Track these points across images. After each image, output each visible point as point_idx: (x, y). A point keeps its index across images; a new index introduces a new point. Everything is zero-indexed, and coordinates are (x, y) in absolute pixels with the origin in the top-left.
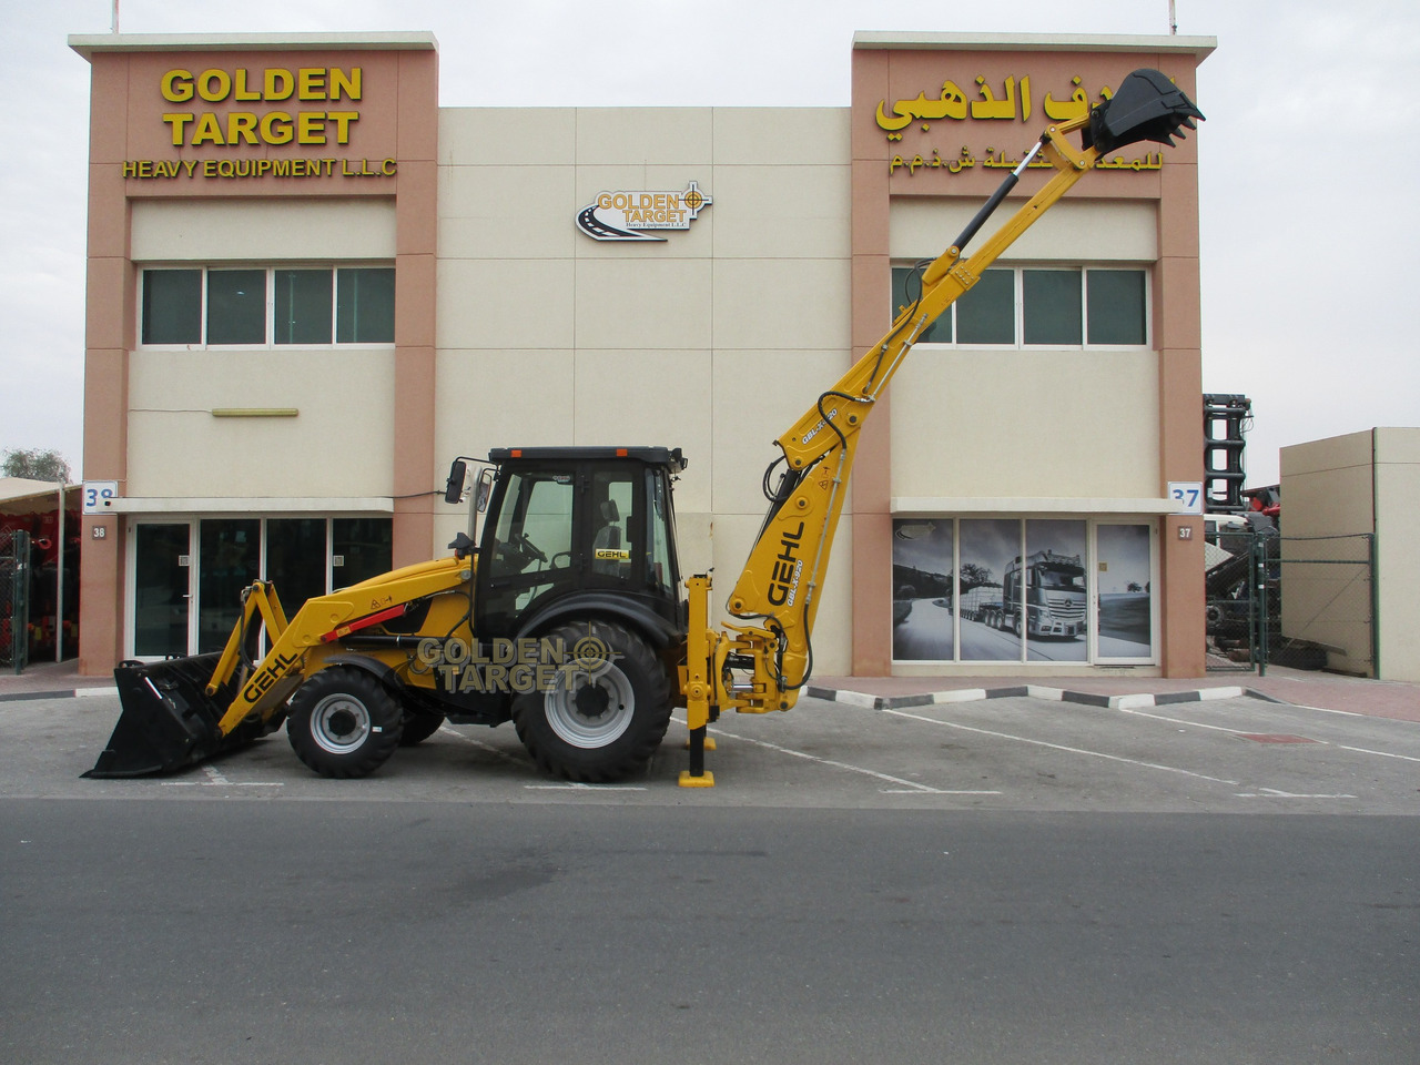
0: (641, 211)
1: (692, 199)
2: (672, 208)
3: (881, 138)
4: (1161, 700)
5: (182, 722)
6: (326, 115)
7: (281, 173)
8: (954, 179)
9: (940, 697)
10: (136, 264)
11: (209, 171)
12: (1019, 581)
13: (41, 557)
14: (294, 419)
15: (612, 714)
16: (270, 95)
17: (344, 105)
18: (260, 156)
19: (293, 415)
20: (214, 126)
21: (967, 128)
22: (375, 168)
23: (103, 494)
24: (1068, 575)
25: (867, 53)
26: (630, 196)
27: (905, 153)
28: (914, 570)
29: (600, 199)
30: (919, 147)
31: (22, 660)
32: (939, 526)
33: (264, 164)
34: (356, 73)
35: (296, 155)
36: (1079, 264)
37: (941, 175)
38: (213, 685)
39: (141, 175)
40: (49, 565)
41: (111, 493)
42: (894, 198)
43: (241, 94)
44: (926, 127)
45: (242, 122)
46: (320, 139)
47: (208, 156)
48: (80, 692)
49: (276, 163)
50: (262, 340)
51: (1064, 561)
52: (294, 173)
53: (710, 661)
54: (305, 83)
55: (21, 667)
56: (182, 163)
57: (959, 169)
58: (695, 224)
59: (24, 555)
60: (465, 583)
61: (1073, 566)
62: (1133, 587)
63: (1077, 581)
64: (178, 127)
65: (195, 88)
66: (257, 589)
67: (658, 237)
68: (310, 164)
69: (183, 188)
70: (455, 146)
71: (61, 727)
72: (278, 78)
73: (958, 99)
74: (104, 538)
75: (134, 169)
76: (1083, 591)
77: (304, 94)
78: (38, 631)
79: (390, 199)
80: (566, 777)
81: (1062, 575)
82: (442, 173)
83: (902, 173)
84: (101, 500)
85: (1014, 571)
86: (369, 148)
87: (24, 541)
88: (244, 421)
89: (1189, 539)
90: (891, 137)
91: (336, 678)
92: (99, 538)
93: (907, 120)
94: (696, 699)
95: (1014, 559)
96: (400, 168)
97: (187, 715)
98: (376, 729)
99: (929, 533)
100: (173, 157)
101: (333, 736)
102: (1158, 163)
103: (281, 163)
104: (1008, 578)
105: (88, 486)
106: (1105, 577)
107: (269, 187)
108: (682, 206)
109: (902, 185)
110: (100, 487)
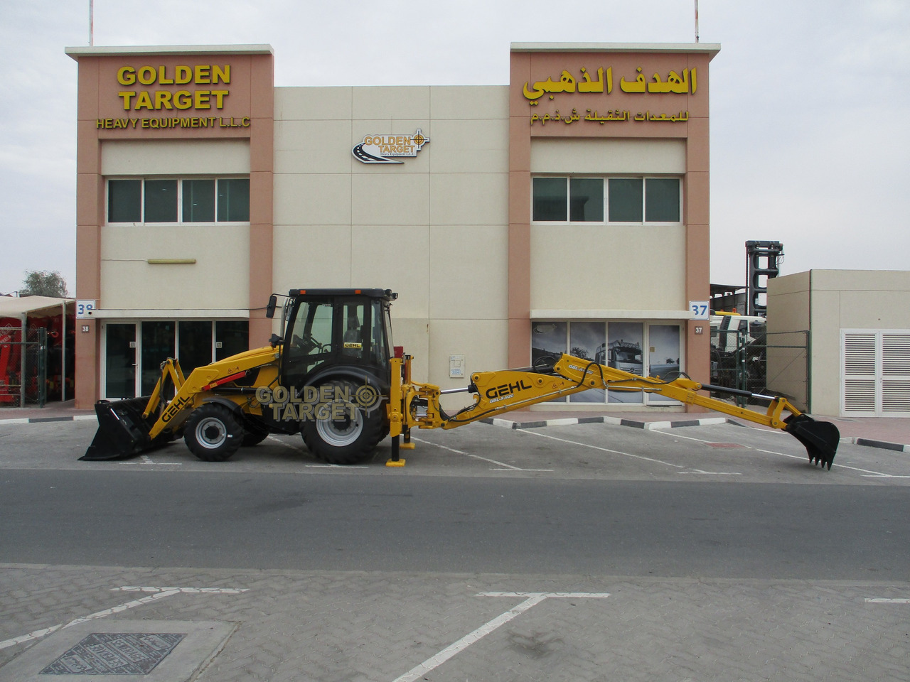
0: (389, 146)
1: (418, 139)
2: (407, 144)
3: (525, 104)
4: (675, 425)
5: (129, 431)
6: (210, 92)
7: (185, 126)
8: (568, 128)
9: (550, 422)
10: (104, 177)
11: (145, 124)
12: (604, 357)
13: (53, 342)
14: (193, 265)
15: (352, 429)
16: (179, 81)
17: (220, 86)
18: (173, 115)
19: (193, 263)
20: (147, 99)
21: (576, 98)
22: (238, 123)
23: (87, 307)
24: (632, 354)
25: (518, 55)
26: (383, 138)
27: (538, 112)
28: (544, 351)
29: (366, 140)
30: (548, 109)
31: (44, 400)
32: (558, 325)
33: (176, 121)
34: (227, 68)
35: (193, 115)
36: (642, 175)
37: (560, 125)
38: (146, 413)
39: (107, 127)
40: (57, 346)
41: (92, 307)
42: (533, 138)
43: (162, 80)
44: (552, 97)
45: (163, 96)
46: (207, 106)
47: (144, 116)
48: (76, 418)
49: (182, 120)
50: (175, 220)
51: (630, 346)
52: (192, 126)
53: (403, 401)
54: (198, 74)
55: (43, 404)
56: (129, 120)
57: (571, 121)
58: (419, 153)
59: (44, 341)
60: (276, 360)
61: (635, 349)
62: (669, 361)
63: (638, 357)
64: (127, 100)
65: (136, 77)
66: (169, 363)
67: (399, 161)
68: (201, 120)
69: (130, 134)
70: (283, 109)
71: (65, 436)
72: (183, 71)
73: (570, 81)
74: (88, 332)
75: (102, 123)
76: (641, 363)
77: (198, 80)
78: (52, 384)
79: (247, 140)
80: (328, 461)
81: (629, 354)
82: (276, 124)
83: (537, 124)
84: (86, 311)
85: (601, 352)
86: (235, 111)
87: (43, 334)
88: (166, 266)
89: (702, 333)
90: (532, 103)
91: (208, 409)
92: (86, 332)
93: (541, 93)
94: (394, 421)
95: (601, 345)
96: (253, 122)
97: (132, 429)
98: (229, 436)
99: (553, 329)
100: (124, 116)
101: (208, 440)
102: (686, 117)
103: (185, 120)
104: (597, 355)
105: (79, 303)
106: (653, 356)
107: (178, 133)
108: (412, 143)
109: (538, 131)
110: (85, 303)
